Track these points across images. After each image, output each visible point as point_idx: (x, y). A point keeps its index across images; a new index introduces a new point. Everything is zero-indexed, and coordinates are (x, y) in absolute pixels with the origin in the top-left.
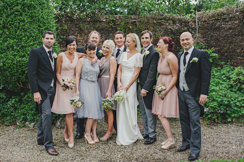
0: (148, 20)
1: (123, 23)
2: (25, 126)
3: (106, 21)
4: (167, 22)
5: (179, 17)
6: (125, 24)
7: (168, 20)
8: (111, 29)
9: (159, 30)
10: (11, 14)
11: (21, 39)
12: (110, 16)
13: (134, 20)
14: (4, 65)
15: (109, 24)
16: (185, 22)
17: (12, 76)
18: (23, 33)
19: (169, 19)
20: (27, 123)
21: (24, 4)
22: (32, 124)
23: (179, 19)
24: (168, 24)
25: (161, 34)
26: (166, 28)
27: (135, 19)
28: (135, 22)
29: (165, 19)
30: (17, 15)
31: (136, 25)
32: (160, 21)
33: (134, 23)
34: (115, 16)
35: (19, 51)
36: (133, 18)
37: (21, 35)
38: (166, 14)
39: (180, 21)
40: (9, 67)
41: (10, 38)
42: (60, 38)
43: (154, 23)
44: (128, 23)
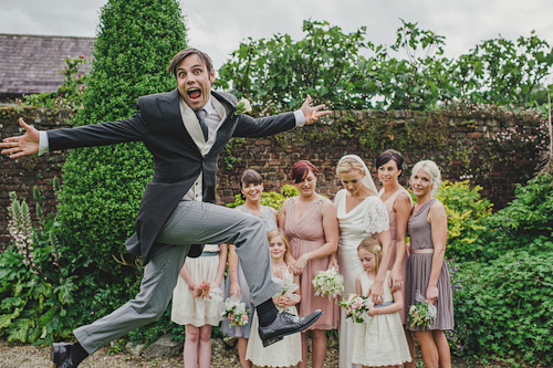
0: (436, 121)
1: (373, 129)
2: (124, 351)
3: (334, 123)
4: (485, 125)
5: (516, 112)
6: (379, 129)
7: (485, 120)
8: (344, 143)
9: (464, 144)
10: (107, 112)
11: (122, 164)
12: (344, 112)
13: (401, 121)
14: (86, 217)
15: (339, 130)
16: (530, 123)
17: (103, 241)
18: (126, 152)
19: (489, 117)
20: (129, 345)
21: (133, 92)
22: (139, 347)
23: (514, 116)
24: (485, 129)
25: (469, 152)
26: (482, 138)
27: (403, 118)
28: (403, 125)
29: (477, 116)
30: (117, 113)
31: (405, 132)
32: (463, 123)
33: (399, 128)
34: (356, 112)
35: (115, 189)
36: (398, 115)
37: (123, 155)
38: (482, 106)
39: (518, 121)
40: (95, 223)
41: (101, 162)
42: (230, 162)
43: (450, 127)
44: (385, 127)
